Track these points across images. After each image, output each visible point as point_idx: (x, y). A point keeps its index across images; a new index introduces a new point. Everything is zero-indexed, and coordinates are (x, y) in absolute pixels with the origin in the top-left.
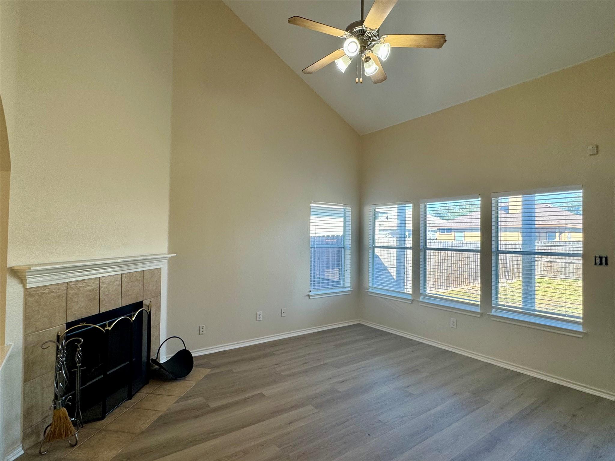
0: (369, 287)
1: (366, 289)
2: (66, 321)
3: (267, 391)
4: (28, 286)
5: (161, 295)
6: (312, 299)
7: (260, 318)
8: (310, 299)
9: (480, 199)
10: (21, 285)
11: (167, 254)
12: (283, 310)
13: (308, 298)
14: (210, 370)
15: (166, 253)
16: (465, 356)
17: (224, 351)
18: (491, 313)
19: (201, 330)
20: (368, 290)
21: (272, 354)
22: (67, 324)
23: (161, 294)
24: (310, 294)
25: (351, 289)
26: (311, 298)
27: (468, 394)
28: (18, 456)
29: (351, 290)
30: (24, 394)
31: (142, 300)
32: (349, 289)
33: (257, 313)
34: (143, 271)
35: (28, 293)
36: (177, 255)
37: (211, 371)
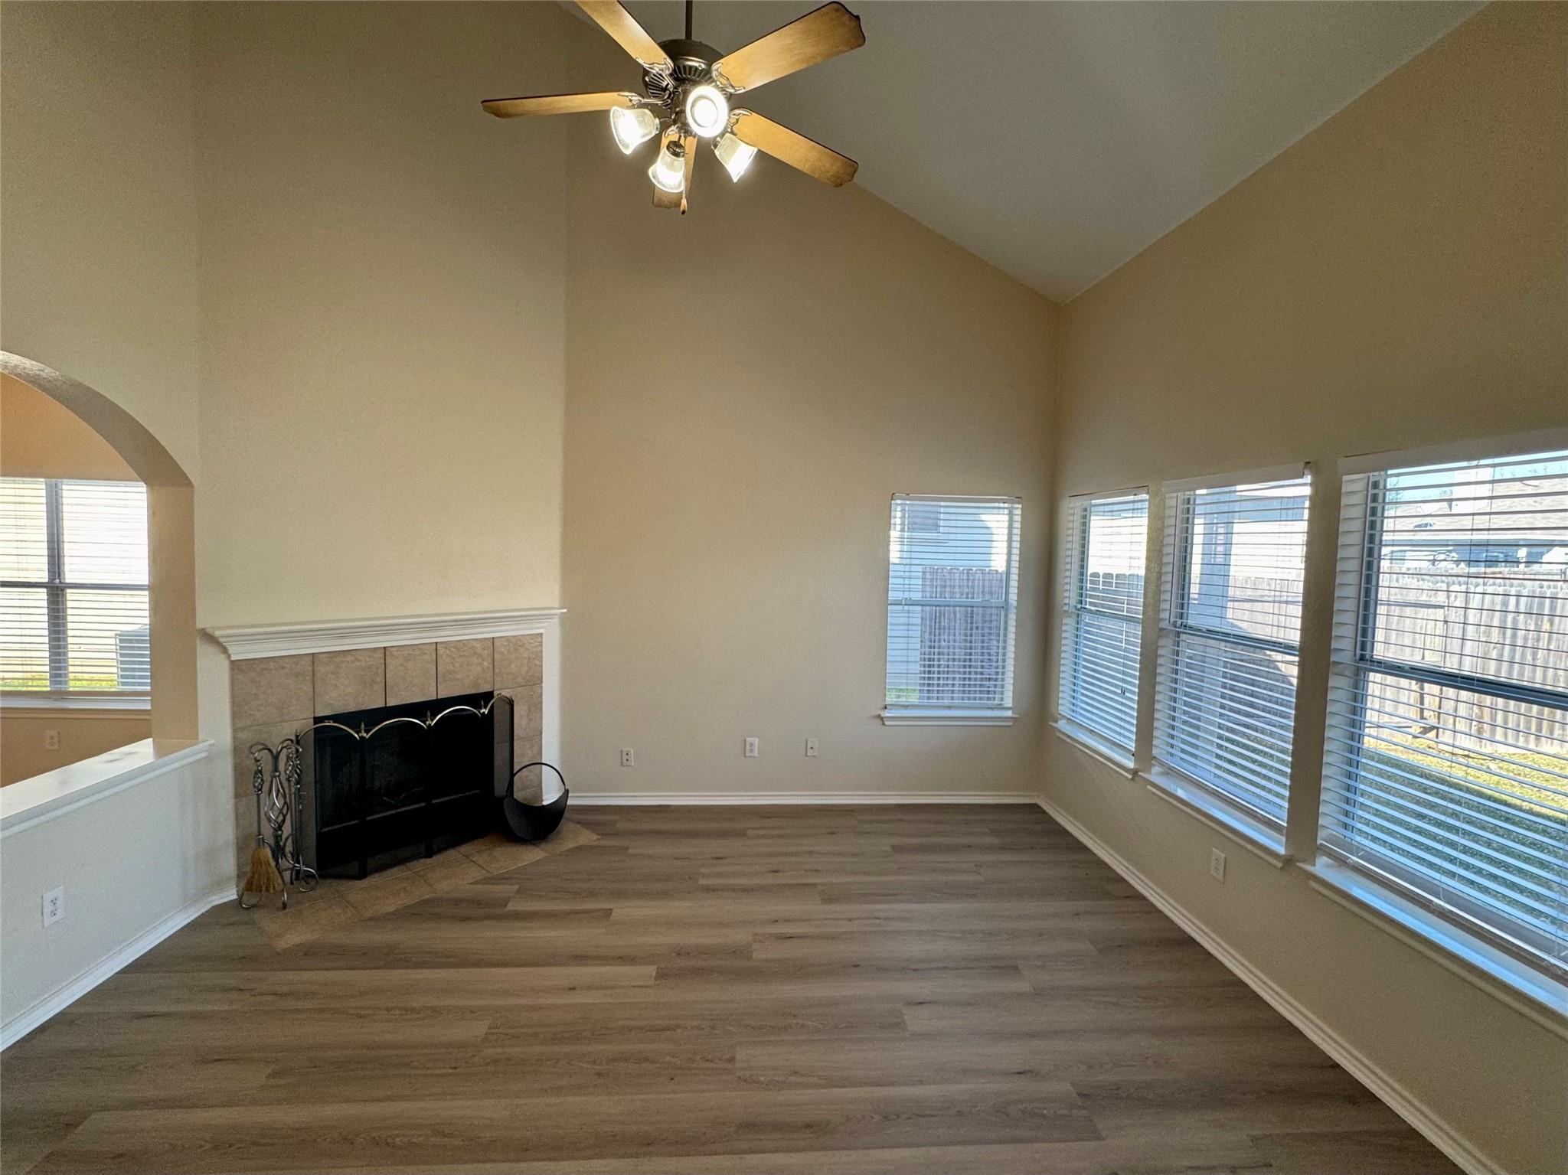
0: (1059, 716)
1: (1051, 721)
2: (314, 714)
3: (623, 910)
4: (233, 658)
5: (542, 683)
6: (889, 726)
7: (752, 751)
8: (884, 724)
9: (1308, 479)
10: (224, 656)
11: (559, 609)
12: (809, 742)
13: (881, 722)
14: (595, 837)
15: (557, 606)
16: (1235, 975)
17: (668, 806)
18: (1314, 865)
19: (625, 757)
20: (1056, 722)
21: (741, 834)
22: (315, 718)
23: (544, 680)
24: (886, 714)
25: (1013, 713)
26: (886, 723)
27: (1070, 1088)
28: (225, 900)
29: (1014, 716)
30: (237, 814)
31: (491, 690)
32: (1009, 713)
33: (745, 741)
34: (493, 638)
35: (236, 666)
36: (568, 611)
37: (598, 839)
